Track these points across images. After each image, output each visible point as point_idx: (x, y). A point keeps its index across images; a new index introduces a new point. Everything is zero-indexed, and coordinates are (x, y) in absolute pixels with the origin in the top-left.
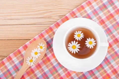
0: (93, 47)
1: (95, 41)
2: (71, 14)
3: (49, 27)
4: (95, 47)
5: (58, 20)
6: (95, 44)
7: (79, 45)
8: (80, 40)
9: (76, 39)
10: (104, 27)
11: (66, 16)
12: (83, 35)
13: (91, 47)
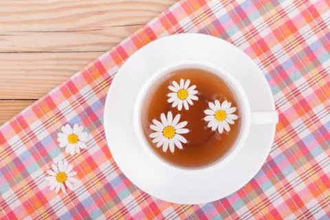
0: (228, 129)
1: (234, 109)
2: (162, 20)
3: (95, 61)
4: (236, 127)
5: (123, 38)
6: (235, 117)
7: (185, 123)
8: (187, 108)
9: (174, 106)
10: (265, 64)
11: (146, 27)
12: (196, 92)
13: (224, 129)
